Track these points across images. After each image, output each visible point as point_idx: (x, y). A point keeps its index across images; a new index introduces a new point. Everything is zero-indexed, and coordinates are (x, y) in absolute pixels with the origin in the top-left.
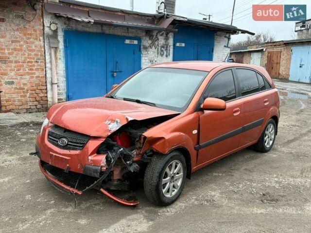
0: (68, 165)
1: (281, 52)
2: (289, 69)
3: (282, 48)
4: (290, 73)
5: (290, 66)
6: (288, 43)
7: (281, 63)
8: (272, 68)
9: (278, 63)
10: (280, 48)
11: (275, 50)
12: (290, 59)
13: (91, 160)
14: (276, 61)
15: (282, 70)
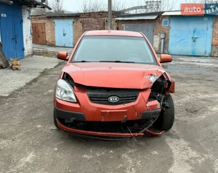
0: (125, 116)
1: (45, 24)
2: (54, 37)
3: (45, 21)
4: (56, 40)
5: (55, 34)
6: (51, 17)
7: (46, 33)
8: (39, 37)
9: (44, 33)
10: (43, 21)
11: (39, 22)
12: (54, 29)
13: (149, 106)
14: (41, 31)
15: (48, 38)
